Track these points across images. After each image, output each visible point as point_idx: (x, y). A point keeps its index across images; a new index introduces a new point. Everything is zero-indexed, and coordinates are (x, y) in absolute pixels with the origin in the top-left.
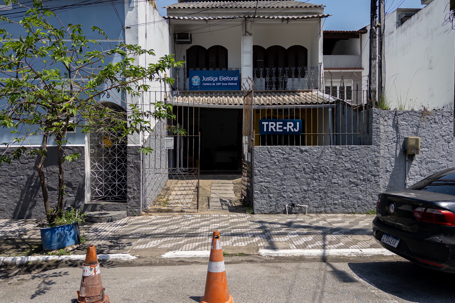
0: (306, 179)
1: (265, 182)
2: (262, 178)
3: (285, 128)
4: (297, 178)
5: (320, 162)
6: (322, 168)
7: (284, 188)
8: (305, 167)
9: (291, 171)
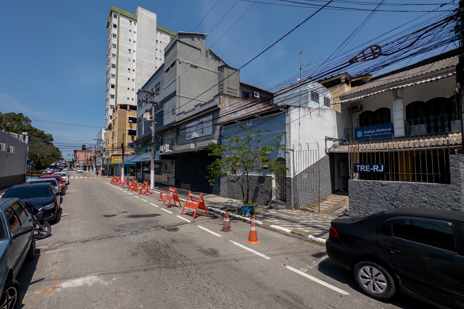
0: (388, 204)
1: (356, 202)
2: (354, 200)
3: (372, 169)
4: (379, 203)
5: (398, 194)
6: (400, 198)
7: (370, 208)
8: (386, 196)
9: (375, 197)
